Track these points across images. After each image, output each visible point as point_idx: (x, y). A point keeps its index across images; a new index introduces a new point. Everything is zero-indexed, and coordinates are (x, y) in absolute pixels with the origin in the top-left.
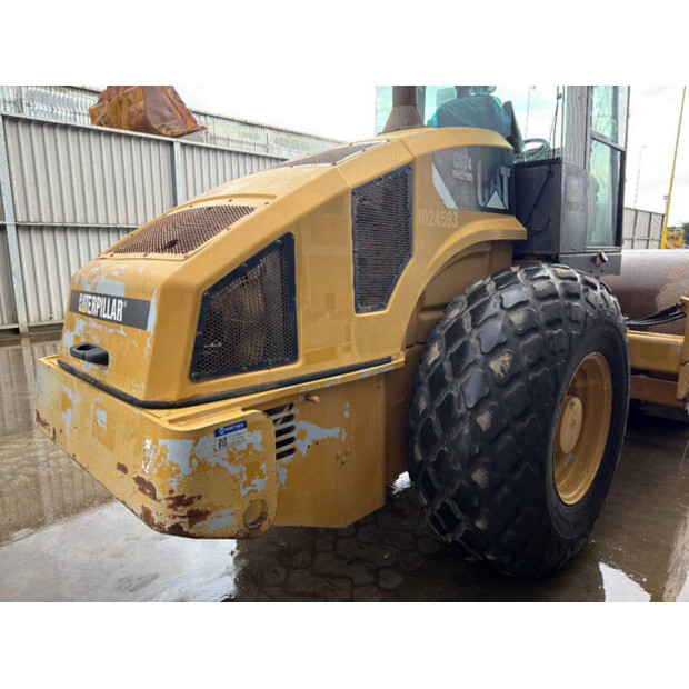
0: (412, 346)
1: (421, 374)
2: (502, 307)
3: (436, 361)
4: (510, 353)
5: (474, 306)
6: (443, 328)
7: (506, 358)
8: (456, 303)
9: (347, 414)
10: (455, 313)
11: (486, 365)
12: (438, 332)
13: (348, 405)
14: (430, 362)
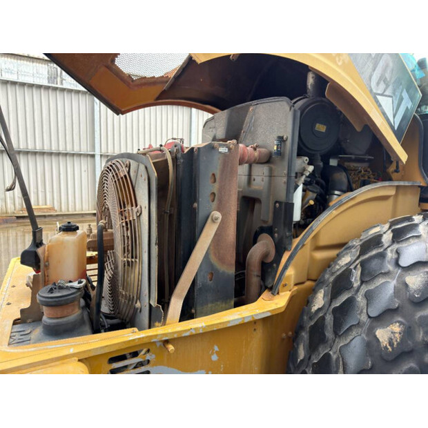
0: (303, 283)
1: (305, 318)
2: (397, 264)
3: (319, 310)
4: (401, 323)
5: (366, 256)
6: (333, 274)
7: (396, 328)
8: (350, 248)
9: (215, 358)
10: (346, 260)
11: (371, 332)
12: (327, 276)
13: (216, 348)
14: (315, 308)
